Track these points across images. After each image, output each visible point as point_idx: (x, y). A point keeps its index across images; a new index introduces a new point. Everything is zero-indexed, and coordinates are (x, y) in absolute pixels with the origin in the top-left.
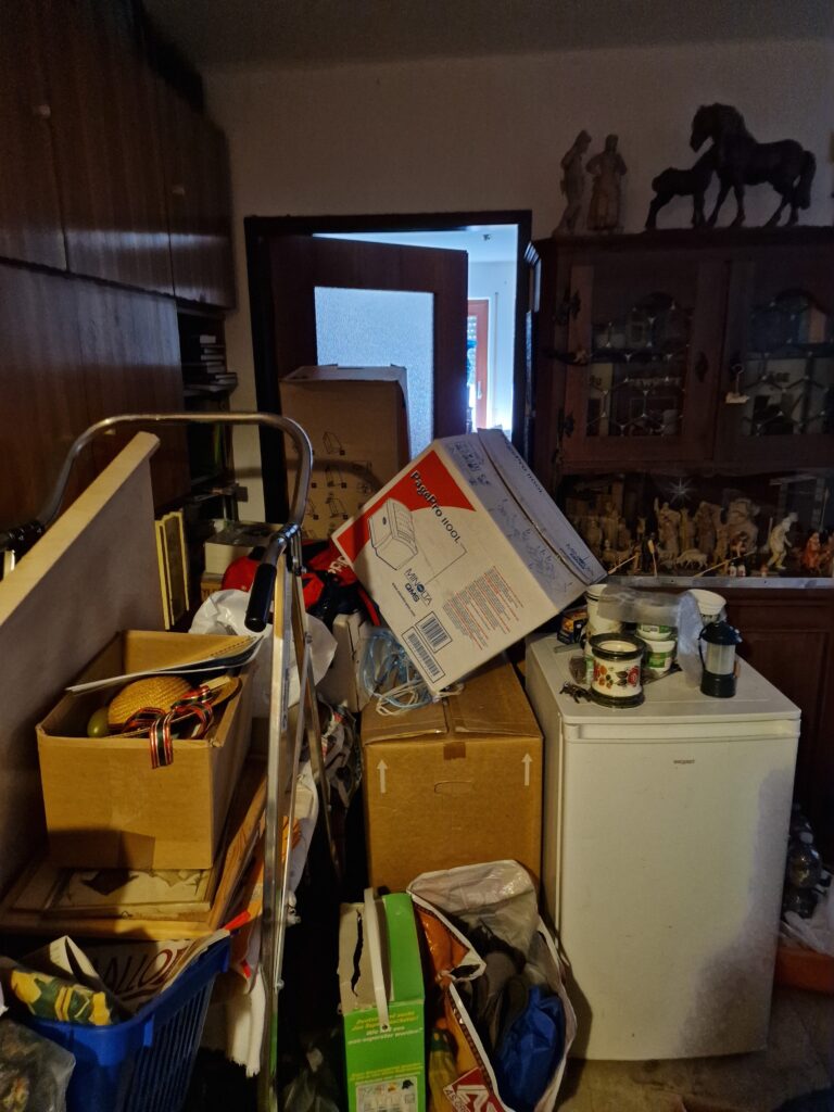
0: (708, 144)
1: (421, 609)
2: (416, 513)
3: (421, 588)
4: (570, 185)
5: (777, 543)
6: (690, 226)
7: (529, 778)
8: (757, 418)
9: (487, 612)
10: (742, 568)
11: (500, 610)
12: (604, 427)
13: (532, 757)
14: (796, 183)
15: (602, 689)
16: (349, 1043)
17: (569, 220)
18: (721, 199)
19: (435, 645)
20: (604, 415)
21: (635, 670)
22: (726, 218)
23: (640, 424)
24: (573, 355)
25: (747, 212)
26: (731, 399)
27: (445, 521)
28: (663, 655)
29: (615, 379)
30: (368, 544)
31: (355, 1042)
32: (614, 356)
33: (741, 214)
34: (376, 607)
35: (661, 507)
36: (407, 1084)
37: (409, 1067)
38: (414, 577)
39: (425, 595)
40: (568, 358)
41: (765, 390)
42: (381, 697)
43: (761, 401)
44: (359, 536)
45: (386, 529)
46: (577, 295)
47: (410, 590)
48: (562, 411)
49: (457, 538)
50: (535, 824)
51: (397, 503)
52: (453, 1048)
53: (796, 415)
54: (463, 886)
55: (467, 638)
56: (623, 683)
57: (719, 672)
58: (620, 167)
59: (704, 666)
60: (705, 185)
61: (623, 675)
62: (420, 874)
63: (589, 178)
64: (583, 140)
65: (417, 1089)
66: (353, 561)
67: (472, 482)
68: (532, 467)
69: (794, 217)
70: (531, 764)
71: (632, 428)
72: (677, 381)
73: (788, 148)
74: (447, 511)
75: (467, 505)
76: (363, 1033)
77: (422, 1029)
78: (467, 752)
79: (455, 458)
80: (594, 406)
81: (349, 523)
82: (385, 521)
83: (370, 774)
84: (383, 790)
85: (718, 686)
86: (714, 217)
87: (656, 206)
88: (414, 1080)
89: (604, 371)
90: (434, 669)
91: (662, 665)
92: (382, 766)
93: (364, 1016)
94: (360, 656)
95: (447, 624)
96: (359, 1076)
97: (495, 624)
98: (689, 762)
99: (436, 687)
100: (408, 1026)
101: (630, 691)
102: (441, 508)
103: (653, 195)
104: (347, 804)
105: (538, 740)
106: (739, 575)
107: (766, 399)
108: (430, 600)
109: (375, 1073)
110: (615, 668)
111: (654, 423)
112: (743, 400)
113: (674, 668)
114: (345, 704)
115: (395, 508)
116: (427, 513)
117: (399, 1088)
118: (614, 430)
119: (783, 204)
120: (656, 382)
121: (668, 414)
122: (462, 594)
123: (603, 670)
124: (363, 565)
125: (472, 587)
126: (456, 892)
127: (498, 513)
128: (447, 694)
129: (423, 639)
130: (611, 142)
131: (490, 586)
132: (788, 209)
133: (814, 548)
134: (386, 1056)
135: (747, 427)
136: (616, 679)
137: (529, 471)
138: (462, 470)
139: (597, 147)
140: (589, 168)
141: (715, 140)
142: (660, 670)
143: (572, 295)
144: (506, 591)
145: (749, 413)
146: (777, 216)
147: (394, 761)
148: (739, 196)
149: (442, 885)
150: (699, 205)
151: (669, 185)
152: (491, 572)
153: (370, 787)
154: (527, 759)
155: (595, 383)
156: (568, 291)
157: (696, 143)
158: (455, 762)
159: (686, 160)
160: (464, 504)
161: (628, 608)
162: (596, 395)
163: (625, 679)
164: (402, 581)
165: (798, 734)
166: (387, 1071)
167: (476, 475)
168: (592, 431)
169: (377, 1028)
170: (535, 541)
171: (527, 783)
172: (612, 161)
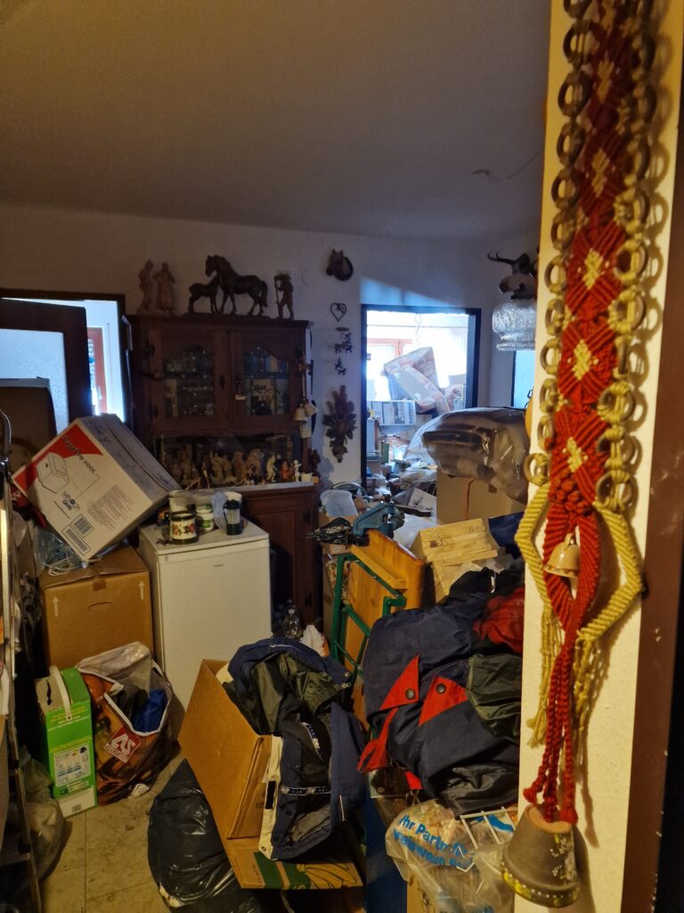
0: (214, 274)
1: (74, 515)
2: (65, 459)
3: (73, 502)
4: (144, 285)
5: (270, 470)
6: (210, 312)
7: (143, 595)
8: (253, 407)
9: (113, 509)
10: (252, 481)
11: (122, 507)
12: (175, 413)
13: (144, 582)
14: (260, 295)
15: (177, 537)
16: (49, 730)
17: (146, 305)
18: (225, 300)
19: (83, 533)
20: (174, 406)
21: (192, 525)
22: (228, 309)
23: (195, 410)
24: (153, 375)
25: (237, 307)
26: (238, 398)
27: (86, 462)
28: (209, 521)
29: (179, 388)
30: (37, 480)
31: (53, 728)
32: (177, 375)
33: (234, 308)
34: (44, 517)
35: (214, 456)
36: (83, 750)
37: (83, 739)
38: (68, 496)
39: (75, 505)
40: (151, 376)
41: (256, 394)
42: (51, 566)
43: (254, 399)
44: (30, 475)
45: (48, 470)
46: (152, 345)
47: (65, 503)
48: (150, 404)
49: (93, 471)
50: (148, 621)
51: (54, 454)
52: (108, 722)
53: (272, 407)
54: (110, 660)
55: (103, 526)
56: (187, 532)
57: (233, 523)
58: (171, 279)
59: (227, 521)
60: (215, 293)
61: (186, 528)
62: (82, 659)
63: (156, 284)
64: (149, 265)
65: (89, 753)
66: (26, 491)
67: (100, 440)
68: (136, 435)
69: (261, 311)
70: (144, 587)
71: (190, 413)
72: (211, 389)
73: (253, 279)
74: (87, 457)
75: (98, 452)
76: (56, 723)
77: (90, 715)
78: (107, 585)
79: (89, 428)
80: (169, 402)
81: (23, 469)
82: (47, 466)
83: (48, 606)
84: (57, 615)
85: (234, 530)
86: (222, 308)
87: (192, 300)
88: (87, 747)
89: (173, 383)
90: (83, 547)
91: (209, 526)
92: (56, 600)
93: (57, 713)
94: (35, 544)
95: (90, 519)
96: (55, 749)
97: (119, 515)
98: (221, 565)
99: (86, 557)
100: (82, 715)
101: (191, 536)
102: (83, 455)
103: (190, 295)
104: (33, 627)
105: (146, 574)
106: (251, 484)
107: (257, 397)
108: (79, 508)
109: (64, 746)
110: (182, 525)
111: (202, 410)
112: (243, 398)
113: (216, 528)
114: (27, 574)
115: (54, 458)
116: (74, 459)
117: (79, 753)
118: (181, 414)
119: (255, 304)
120: (200, 389)
121: (209, 405)
122: (99, 502)
123: (177, 527)
124: (33, 493)
125: (104, 497)
126: (105, 665)
127: (117, 457)
128: (93, 561)
129: (76, 531)
130: (165, 267)
131: (114, 496)
132: (258, 307)
133: (285, 469)
134: (70, 735)
135: (249, 412)
136: (183, 530)
137: (133, 436)
138: (94, 434)
139: (158, 267)
140: (154, 277)
141: (218, 272)
142: (208, 529)
143: (150, 342)
144: (123, 497)
145: (249, 404)
146: (252, 310)
147: (62, 596)
148: (233, 300)
149: (96, 662)
150: (213, 302)
151: (198, 291)
152: (114, 487)
153: (48, 614)
154: (142, 585)
155: (167, 389)
156: (147, 342)
157: (208, 273)
158: (100, 592)
159: (205, 280)
160: (97, 452)
161: (189, 499)
162: (169, 396)
163: (187, 529)
164: (60, 499)
165: (268, 545)
166: (70, 744)
167: (102, 437)
168: (169, 415)
169: (65, 719)
170: (138, 470)
171: (142, 598)
172: (166, 275)
